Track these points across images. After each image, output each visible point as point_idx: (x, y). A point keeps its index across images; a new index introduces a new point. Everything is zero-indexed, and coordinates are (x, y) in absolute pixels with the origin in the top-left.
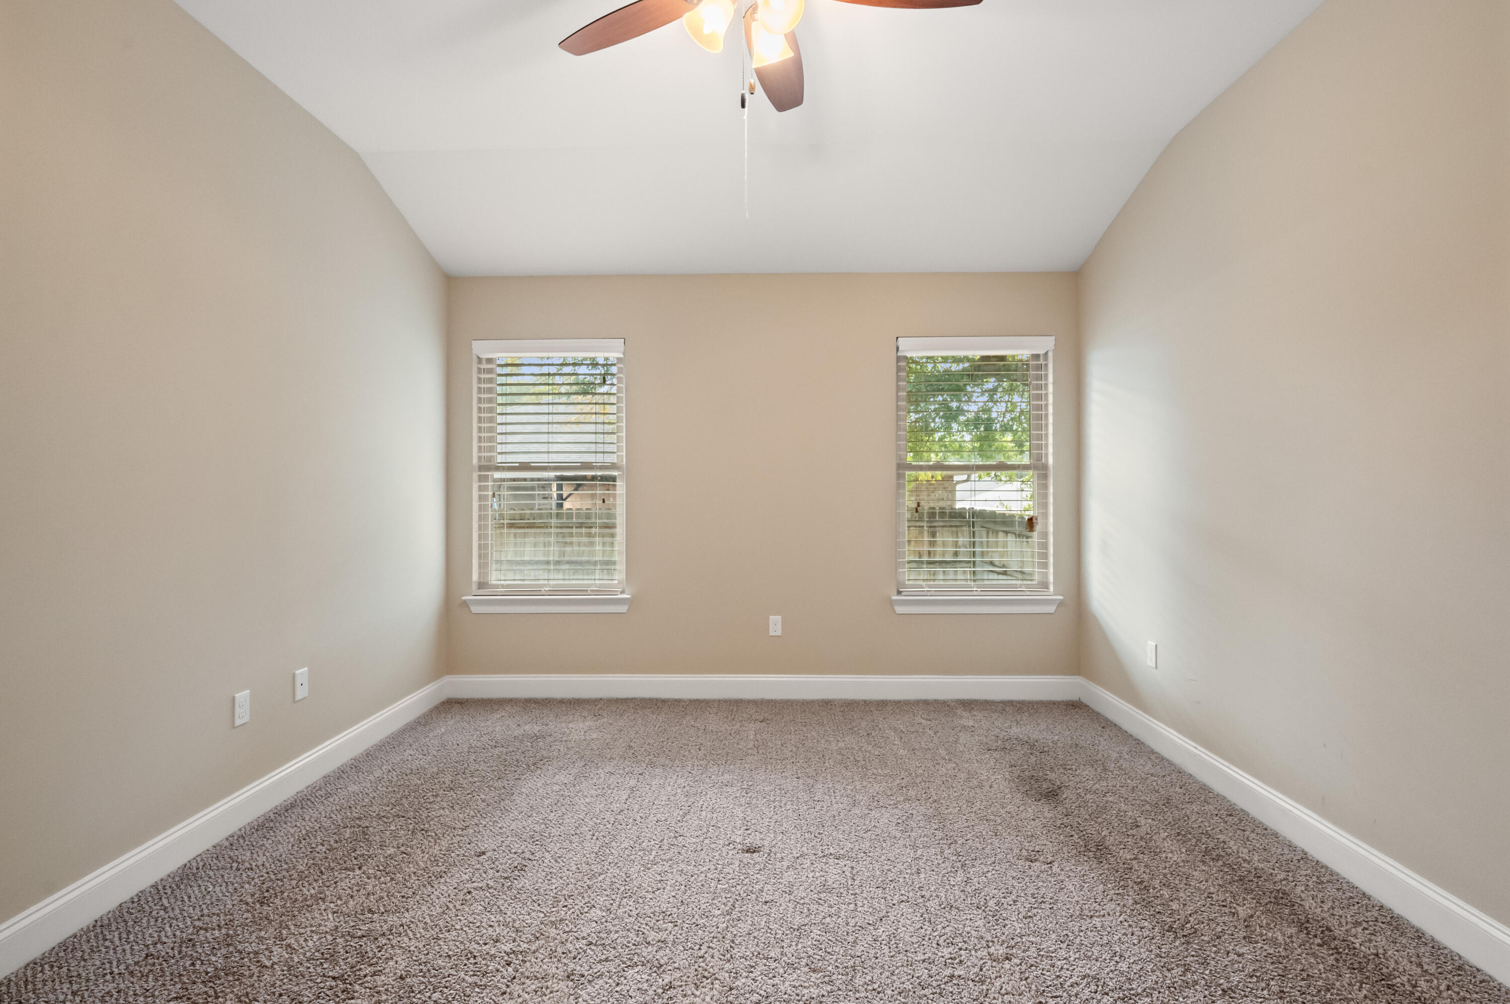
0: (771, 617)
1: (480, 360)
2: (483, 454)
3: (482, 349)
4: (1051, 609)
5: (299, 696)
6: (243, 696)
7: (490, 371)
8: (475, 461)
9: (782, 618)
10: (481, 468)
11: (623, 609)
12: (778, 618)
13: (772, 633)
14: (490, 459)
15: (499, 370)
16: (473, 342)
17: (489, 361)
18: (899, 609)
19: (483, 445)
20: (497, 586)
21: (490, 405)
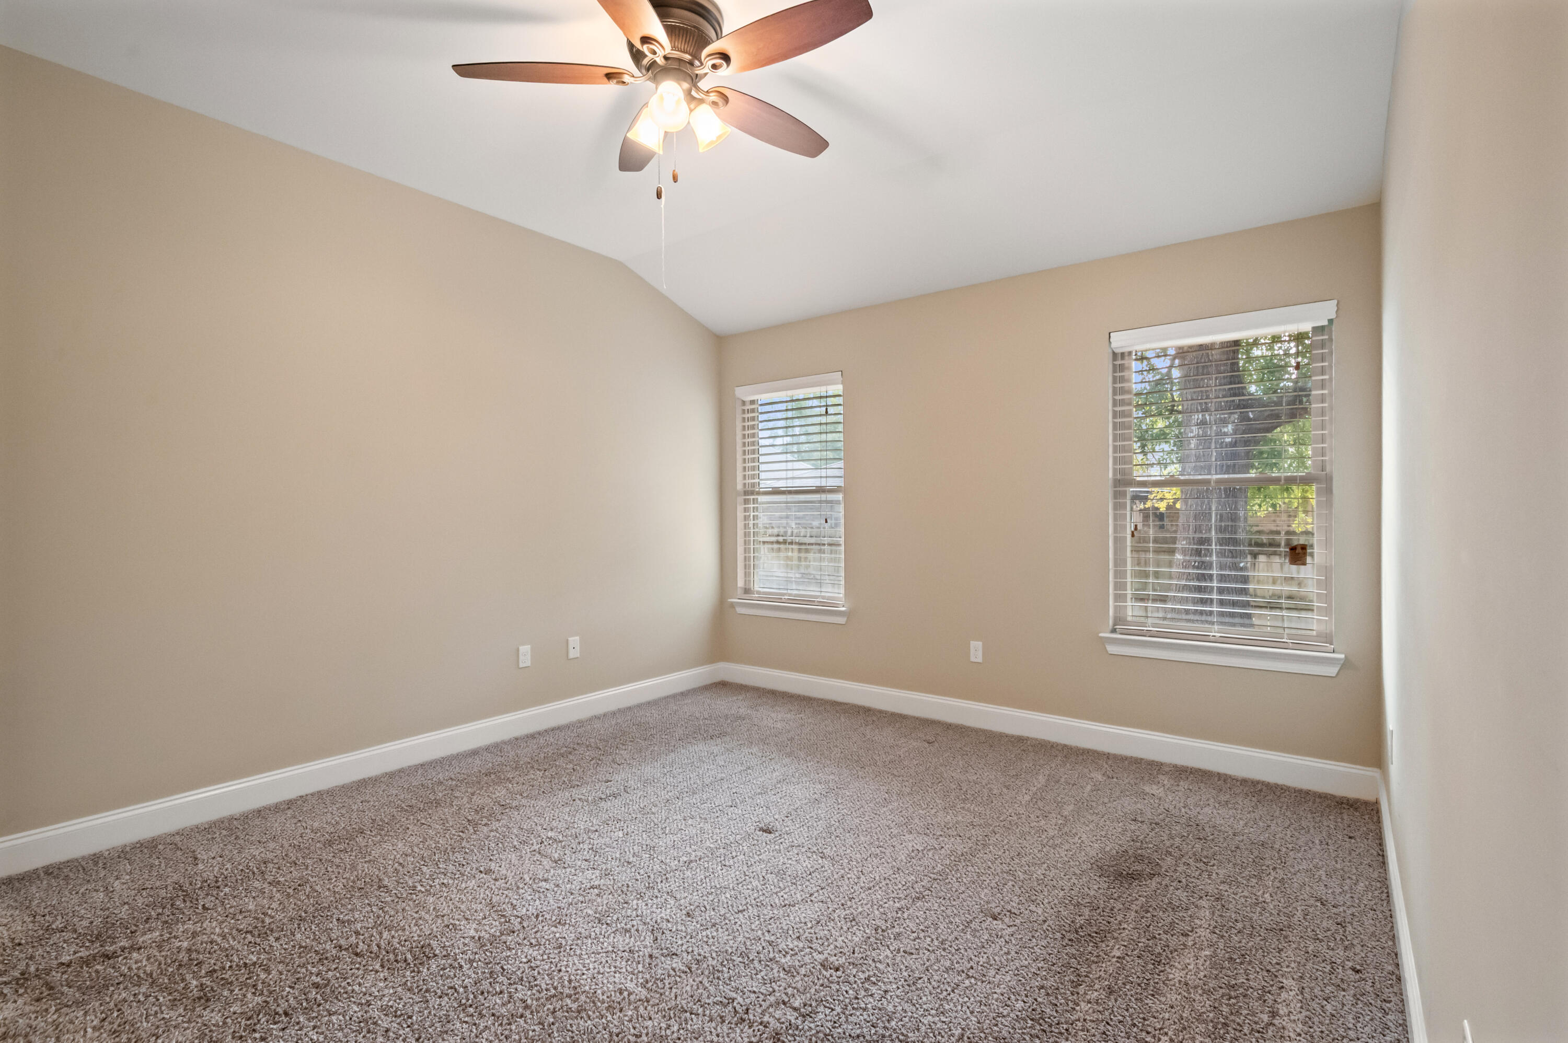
0: (972, 642)
1: (744, 403)
2: (747, 481)
3: (744, 393)
4: (1332, 671)
5: (571, 655)
6: (525, 649)
7: (753, 411)
8: (740, 487)
9: (983, 645)
10: (746, 493)
11: (842, 620)
12: (979, 644)
13: (973, 659)
14: (753, 485)
15: (761, 409)
16: (737, 389)
17: (752, 402)
18: (1112, 649)
19: (747, 473)
20: (758, 593)
21: (753, 439)
